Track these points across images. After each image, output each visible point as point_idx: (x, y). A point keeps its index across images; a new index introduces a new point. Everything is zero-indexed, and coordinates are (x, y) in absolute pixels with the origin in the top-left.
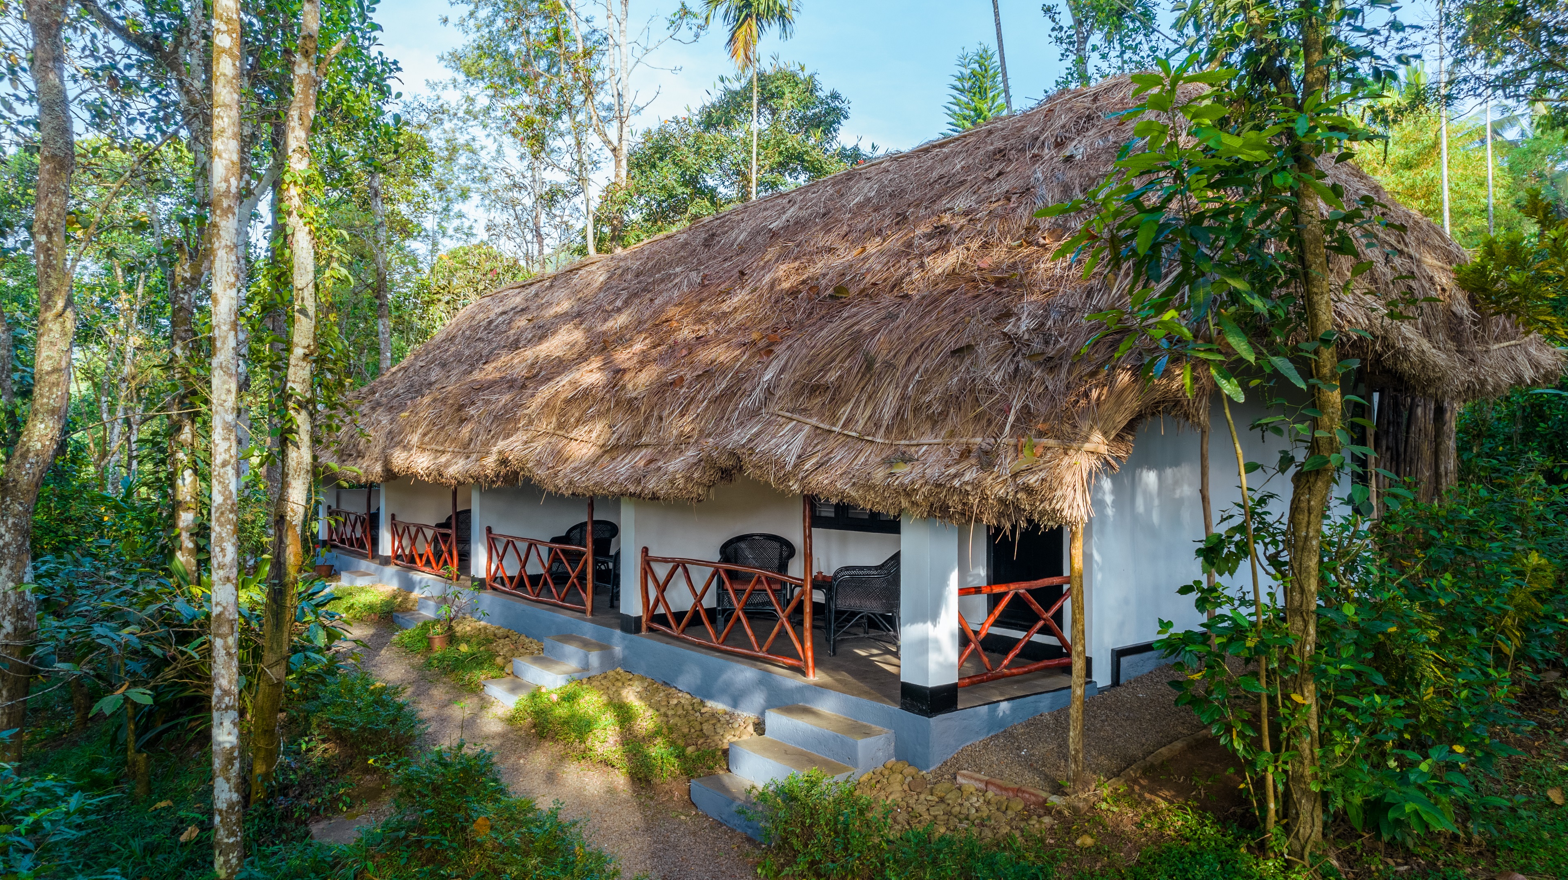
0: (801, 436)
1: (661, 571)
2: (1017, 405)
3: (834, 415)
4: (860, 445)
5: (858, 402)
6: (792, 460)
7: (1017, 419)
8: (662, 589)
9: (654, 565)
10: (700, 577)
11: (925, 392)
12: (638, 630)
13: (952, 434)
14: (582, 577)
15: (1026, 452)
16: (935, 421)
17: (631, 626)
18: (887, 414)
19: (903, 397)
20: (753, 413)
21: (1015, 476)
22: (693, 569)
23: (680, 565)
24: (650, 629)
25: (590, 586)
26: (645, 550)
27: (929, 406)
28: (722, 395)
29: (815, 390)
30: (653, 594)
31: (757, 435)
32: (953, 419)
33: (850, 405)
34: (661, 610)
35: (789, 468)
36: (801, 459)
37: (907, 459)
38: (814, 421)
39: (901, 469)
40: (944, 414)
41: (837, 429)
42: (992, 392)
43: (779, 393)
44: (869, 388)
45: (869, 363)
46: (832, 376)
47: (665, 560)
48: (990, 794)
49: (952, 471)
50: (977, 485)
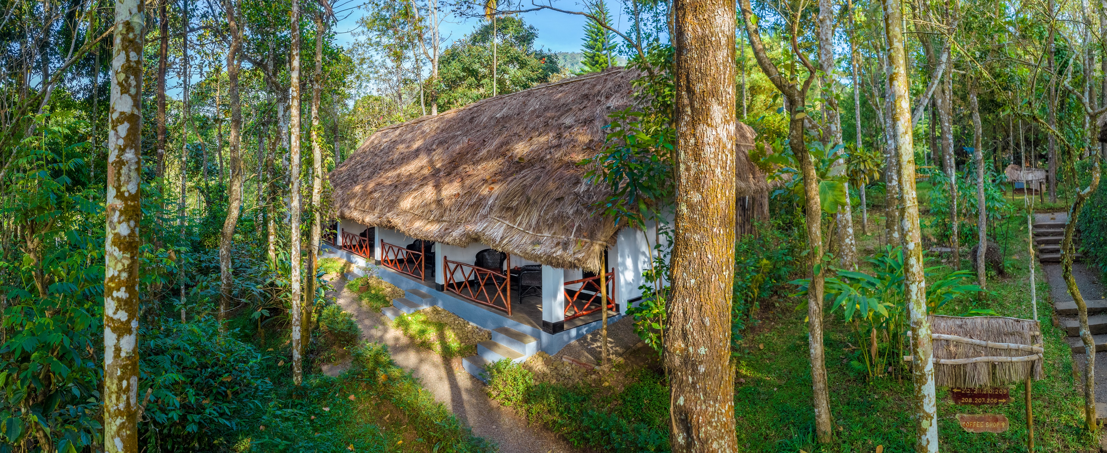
0: (502, 228)
1: (452, 266)
2: (577, 225)
3: (514, 220)
4: (524, 234)
5: (524, 215)
6: (498, 239)
7: (577, 230)
8: (452, 274)
9: (449, 264)
10: (467, 270)
11: (547, 214)
12: (443, 290)
13: (555, 233)
14: (420, 264)
15: (579, 244)
16: (550, 226)
17: (440, 288)
18: (534, 222)
19: (540, 215)
20: (485, 217)
21: (574, 253)
22: (464, 267)
23: (459, 265)
24: (447, 290)
25: (423, 269)
26: (445, 257)
27: (548, 220)
28: (475, 203)
29: (509, 209)
30: (449, 276)
31: (486, 227)
32: (555, 227)
33: (521, 217)
34: (451, 282)
35: (497, 243)
36: (502, 239)
37: (539, 243)
38: (507, 222)
39: (537, 247)
40: (552, 225)
41: (516, 226)
42: (569, 218)
43: (495, 209)
44: (528, 210)
45: (528, 199)
46: (515, 204)
47: (453, 262)
48: (573, 365)
49: (553, 250)
50: (561, 256)
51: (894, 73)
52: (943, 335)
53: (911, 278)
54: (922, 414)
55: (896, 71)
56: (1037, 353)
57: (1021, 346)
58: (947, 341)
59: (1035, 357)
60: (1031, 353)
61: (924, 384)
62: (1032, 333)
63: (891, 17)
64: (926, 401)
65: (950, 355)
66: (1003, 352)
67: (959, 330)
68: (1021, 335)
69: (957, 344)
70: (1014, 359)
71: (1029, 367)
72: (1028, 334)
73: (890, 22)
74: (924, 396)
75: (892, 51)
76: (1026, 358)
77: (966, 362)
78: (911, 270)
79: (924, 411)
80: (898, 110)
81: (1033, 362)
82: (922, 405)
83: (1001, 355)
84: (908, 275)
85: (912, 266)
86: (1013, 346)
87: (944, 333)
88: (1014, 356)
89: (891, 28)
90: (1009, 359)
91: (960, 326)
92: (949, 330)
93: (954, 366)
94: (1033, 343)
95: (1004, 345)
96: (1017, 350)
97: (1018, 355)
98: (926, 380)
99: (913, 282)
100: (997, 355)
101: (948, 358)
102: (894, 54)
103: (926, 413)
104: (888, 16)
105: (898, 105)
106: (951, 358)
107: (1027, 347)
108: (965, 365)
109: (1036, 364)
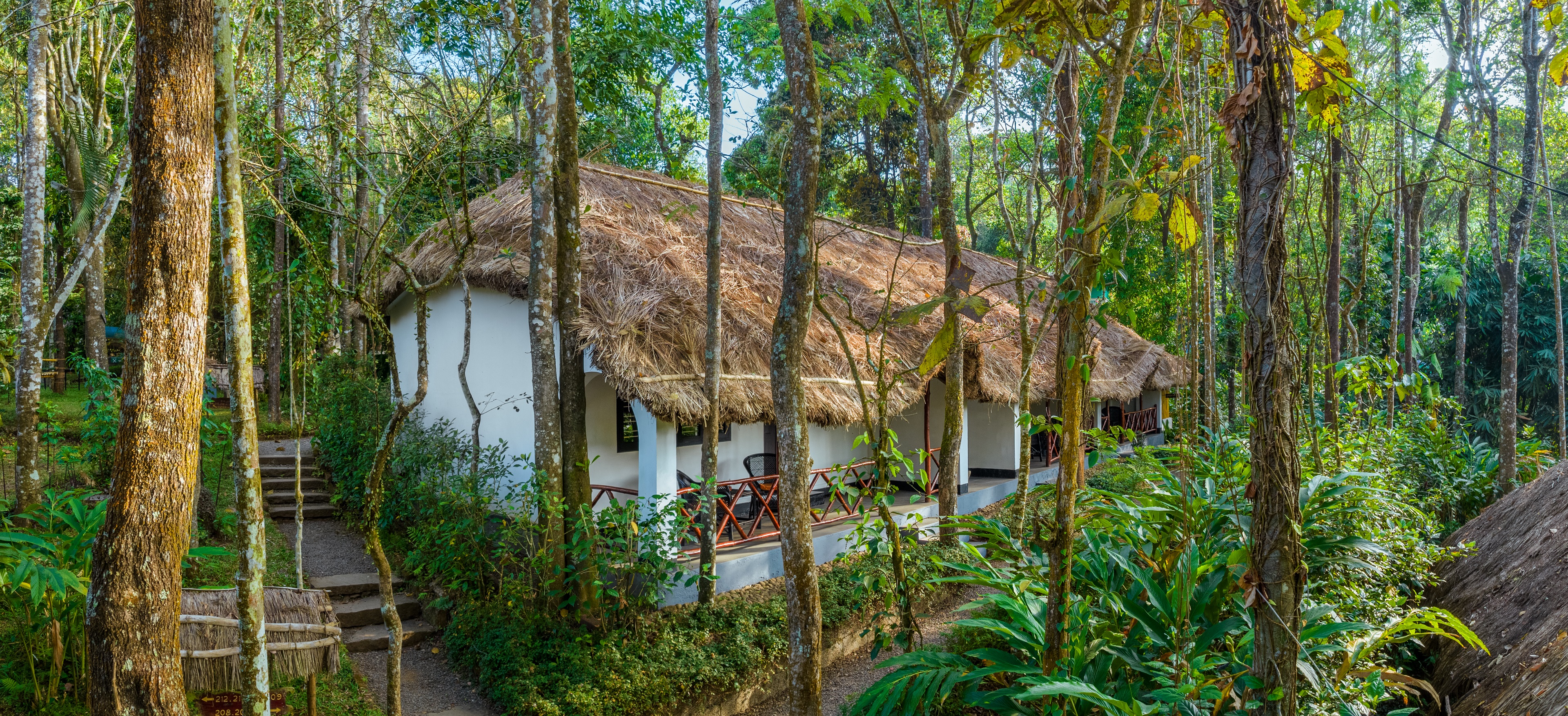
51: (232, 238)
52: (193, 616)
53: (250, 516)
54: (254, 695)
55: (234, 235)
56: (332, 636)
57: (309, 626)
58: (200, 624)
59: (329, 641)
60: (324, 635)
61: (256, 654)
62: (321, 608)
63: (230, 160)
64: (259, 676)
65: (207, 644)
66: (282, 637)
67: (216, 607)
68: (306, 611)
69: (215, 628)
70: (300, 645)
71: (321, 655)
72: (316, 609)
73: (229, 166)
74: (257, 671)
75: (230, 206)
76: (316, 643)
77: (231, 653)
78: (249, 505)
79: (256, 691)
80: (236, 289)
81: (326, 649)
82: (254, 683)
83: (279, 641)
84: (245, 512)
85: (251, 500)
86: (296, 626)
87: (194, 613)
88: (300, 641)
89: (229, 174)
90: (292, 645)
91: (216, 603)
92: (201, 608)
93: (213, 660)
94: (324, 621)
95: (284, 626)
96: (302, 633)
97: (305, 640)
98: (259, 648)
99: (253, 521)
100: (274, 641)
101: (203, 649)
102: (232, 211)
103: (260, 693)
104: (226, 158)
105: (236, 282)
106: (208, 649)
107: (318, 627)
108: (229, 658)
109: (331, 651)
